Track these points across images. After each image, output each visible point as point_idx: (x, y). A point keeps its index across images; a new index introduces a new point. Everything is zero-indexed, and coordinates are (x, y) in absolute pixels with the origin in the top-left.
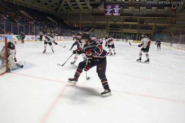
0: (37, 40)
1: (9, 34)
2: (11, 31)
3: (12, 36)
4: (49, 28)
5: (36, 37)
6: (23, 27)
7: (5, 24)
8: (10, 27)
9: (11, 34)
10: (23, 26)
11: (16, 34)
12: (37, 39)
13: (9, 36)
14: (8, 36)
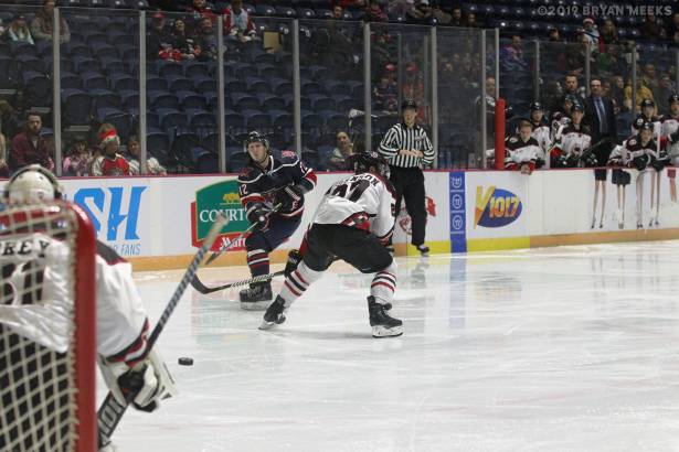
0: (474, 232)
1: (107, 172)
2: (128, 131)
3: (137, 192)
4: (633, 57)
5: (457, 195)
6: (281, 64)
7: (58, 37)
8: (117, 76)
9: (133, 165)
10: (286, 42)
11: (197, 170)
12: (471, 217)
13: (108, 197)
14: (98, 195)
